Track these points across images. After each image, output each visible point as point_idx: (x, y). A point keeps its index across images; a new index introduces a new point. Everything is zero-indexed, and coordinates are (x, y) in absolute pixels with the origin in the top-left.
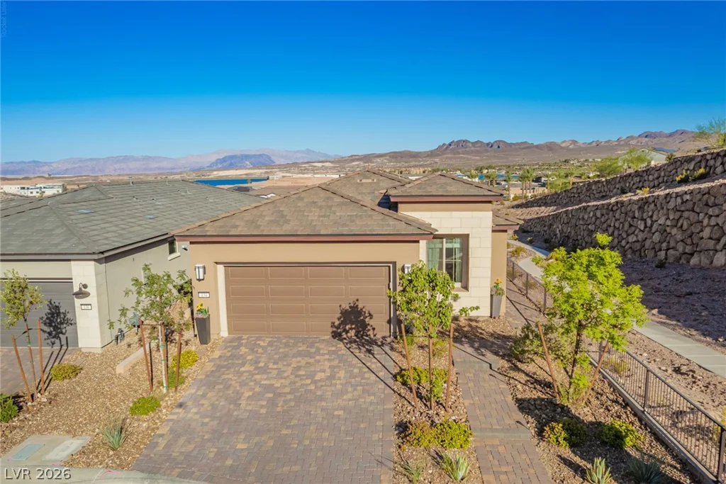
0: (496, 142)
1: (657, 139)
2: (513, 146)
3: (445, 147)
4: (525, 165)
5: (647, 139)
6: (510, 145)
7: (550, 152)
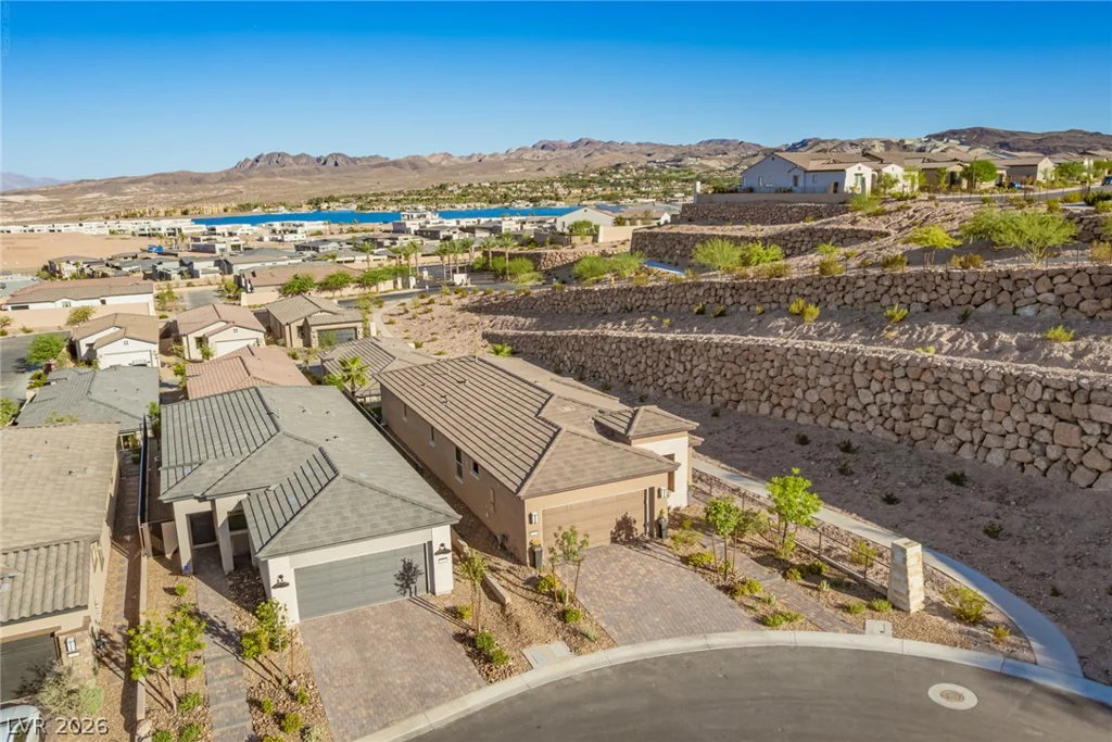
0: (331, 155)
1: (557, 151)
2: (358, 162)
3: (249, 164)
4: (383, 194)
5: (544, 152)
6: (354, 160)
7: (415, 172)
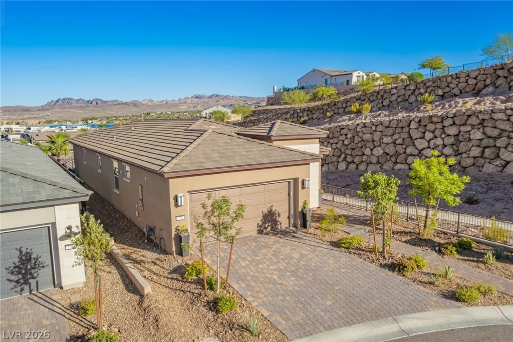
0: (94, 100)
1: (203, 99)
2: (108, 103)
3: (53, 103)
4: (119, 117)
5: (196, 99)
6: (106, 102)
7: (135, 108)
